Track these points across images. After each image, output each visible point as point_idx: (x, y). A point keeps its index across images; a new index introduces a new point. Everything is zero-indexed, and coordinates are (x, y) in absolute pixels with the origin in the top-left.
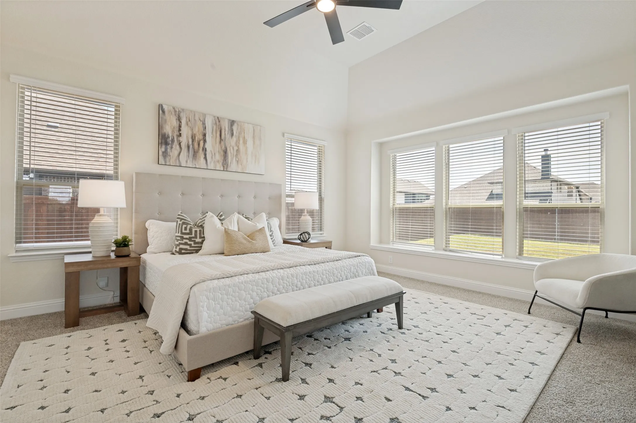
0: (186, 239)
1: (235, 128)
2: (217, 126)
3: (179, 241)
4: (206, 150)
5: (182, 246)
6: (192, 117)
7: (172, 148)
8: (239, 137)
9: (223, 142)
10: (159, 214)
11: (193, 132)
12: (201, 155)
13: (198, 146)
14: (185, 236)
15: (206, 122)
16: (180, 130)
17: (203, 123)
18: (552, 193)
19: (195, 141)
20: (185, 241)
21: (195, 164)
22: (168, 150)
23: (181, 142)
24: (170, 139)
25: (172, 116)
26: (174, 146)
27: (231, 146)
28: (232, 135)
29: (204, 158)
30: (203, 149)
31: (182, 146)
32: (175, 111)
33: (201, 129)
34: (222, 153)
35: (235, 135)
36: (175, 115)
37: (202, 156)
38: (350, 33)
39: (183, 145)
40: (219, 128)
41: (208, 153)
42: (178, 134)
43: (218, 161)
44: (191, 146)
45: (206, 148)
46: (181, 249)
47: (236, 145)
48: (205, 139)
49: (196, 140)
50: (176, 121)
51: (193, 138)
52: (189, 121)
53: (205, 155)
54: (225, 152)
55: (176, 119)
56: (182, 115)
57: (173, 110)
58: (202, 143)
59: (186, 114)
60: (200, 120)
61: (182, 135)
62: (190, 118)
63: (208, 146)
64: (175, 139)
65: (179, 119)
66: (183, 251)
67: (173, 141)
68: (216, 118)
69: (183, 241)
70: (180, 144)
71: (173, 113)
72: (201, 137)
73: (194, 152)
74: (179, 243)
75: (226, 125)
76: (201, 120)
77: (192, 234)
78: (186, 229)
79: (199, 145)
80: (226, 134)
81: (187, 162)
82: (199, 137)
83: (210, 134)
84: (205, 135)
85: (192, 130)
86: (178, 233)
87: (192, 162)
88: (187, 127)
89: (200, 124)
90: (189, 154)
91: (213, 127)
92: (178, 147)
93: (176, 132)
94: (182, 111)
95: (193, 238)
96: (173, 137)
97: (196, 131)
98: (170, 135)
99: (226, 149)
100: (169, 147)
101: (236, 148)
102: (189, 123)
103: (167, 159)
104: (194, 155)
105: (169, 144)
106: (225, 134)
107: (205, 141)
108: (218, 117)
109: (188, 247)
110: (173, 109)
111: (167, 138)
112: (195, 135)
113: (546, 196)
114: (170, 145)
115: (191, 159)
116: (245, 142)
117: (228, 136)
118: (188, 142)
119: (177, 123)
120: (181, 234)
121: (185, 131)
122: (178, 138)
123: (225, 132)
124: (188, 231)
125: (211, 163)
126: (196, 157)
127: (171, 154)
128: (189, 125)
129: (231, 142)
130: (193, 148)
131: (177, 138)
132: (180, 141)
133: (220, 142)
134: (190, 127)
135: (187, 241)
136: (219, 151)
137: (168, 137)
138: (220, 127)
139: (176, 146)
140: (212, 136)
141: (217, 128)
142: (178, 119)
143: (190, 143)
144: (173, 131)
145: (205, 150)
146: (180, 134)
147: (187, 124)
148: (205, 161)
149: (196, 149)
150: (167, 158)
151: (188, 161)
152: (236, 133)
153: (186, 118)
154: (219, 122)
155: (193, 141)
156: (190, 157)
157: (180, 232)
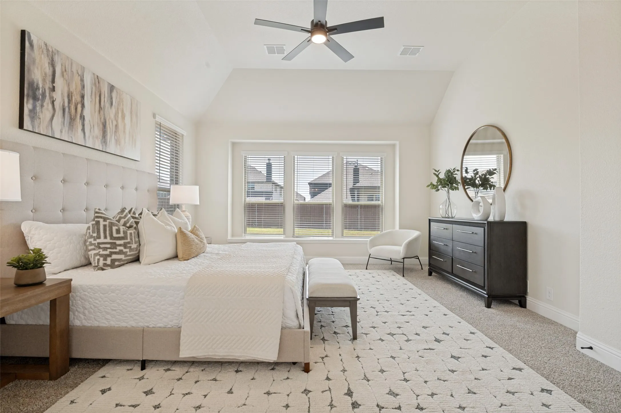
0: (120, 245)
1: (114, 95)
2: (96, 86)
3: (109, 250)
4: (84, 119)
5: (114, 257)
6: (68, 65)
7: (42, 106)
8: (118, 108)
9: (102, 112)
10: (34, 211)
11: (69, 89)
12: (78, 124)
13: (75, 111)
14: (118, 242)
15: (85, 79)
16: (53, 81)
17: (81, 79)
18: (273, 192)
19: (72, 103)
20: (119, 248)
21: (72, 137)
22: (38, 108)
23: (54, 99)
24: (41, 91)
25: (43, 56)
26: (45, 104)
27: (110, 118)
28: (112, 104)
29: (82, 129)
30: (81, 117)
31: (55, 107)
32: (48, 50)
33: (80, 87)
34: (101, 126)
35: (115, 105)
36: (48, 56)
37: (80, 127)
38: (267, 47)
39: (57, 104)
40: (98, 92)
41: (86, 122)
42: (51, 87)
43: (97, 137)
44: (67, 110)
45: (84, 116)
46: (113, 261)
47: (115, 119)
48: (84, 102)
49: (73, 101)
50: (49, 66)
51: (70, 96)
52: (65, 70)
53: (83, 125)
54: (104, 125)
55: (49, 63)
56: (56, 58)
57: (45, 48)
58: (79, 106)
59: (61, 59)
60: (78, 74)
61: (56, 90)
62: (67, 67)
63: (87, 113)
64: (47, 94)
65: (53, 64)
66: (117, 263)
67: (44, 95)
68: (96, 77)
69: (116, 249)
70: (53, 103)
71: (45, 52)
72: (79, 99)
73: (71, 118)
74: (110, 252)
75: (105, 90)
76: (80, 74)
77: (127, 239)
78: (118, 231)
79: (76, 109)
80: (106, 101)
81: (61, 132)
82: (76, 98)
83: (89, 97)
84: (83, 97)
85: (69, 85)
86: (105, 237)
87: (68, 133)
88: (62, 79)
89: (77, 79)
90: (64, 120)
91: (92, 88)
92: (50, 106)
93: (48, 82)
94: (56, 53)
95: (129, 243)
96: (45, 89)
97: (73, 88)
98: (41, 86)
99: (106, 122)
100: (38, 104)
101: (115, 123)
102: (65, 74)
103: (36, 123)
104: (70, 123)
105: (38, 99)
106: (104, 101)
107: (83, 106)
108: (97, 76)
109: (122, 257)
110: (45, 46)
111: (36, 89)
112: (72, 93)
113: (268, 194)
114: (40, 102)
115: (67, 129)
116: (123, 117)
117: (107, 105)
118: (64, 102)
119: (49, 69)
120: (111, 239)
121: (59, 82)
122: (51, 92)
123: (104, 98)
124: (122, 235)
125: (89, 137)
126: (73, 126)
127: (41, 116)
128: (64, 77)
129: (111, 113)
130: (70, 112)
131: (50, 94)
132: (53, 97)
133: (99, 112)
134: (66, 81)
135: (122, 248)
136: (98, 123)
137: (38, 88)
138: (99, 90)
139: (48, 104)
140: (91, 100)
141: (96, 90)
142: (51, 63)
143: (66, 104)
144: (44, 80)
145: (82, 118)
146: (54, 87)
147: (63, 76)
148: (82, 134)
149: (72, 114)
150: (35, 121)
151: (64, 131)
152: (116, 102)
153: (62, 65)
154: (99, 83)
155: (69, 103)
156: (65, 125)
157: (108, 237)
